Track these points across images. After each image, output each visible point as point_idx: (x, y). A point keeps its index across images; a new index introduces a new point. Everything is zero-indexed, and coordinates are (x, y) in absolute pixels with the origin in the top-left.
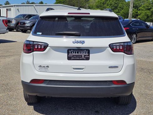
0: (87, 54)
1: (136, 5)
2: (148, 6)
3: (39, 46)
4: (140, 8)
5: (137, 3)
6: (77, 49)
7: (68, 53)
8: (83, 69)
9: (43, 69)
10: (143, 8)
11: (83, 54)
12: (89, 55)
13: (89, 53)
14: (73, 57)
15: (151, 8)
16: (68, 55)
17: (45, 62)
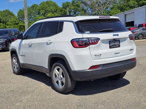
0: (119, 43)
1: (4, 21)
2: (15, 21)
3: (93, 41)
4: (8, 23)
5: (4, 18)
6: (113, 40)
7: (110, 44)
8: (119, 53)
9: (98, 57)
10: (11, 23)
11: (117, 43)
12: (120, 44)
13: (119, 42)
14: (112, 46)
15: (18, 23)
16: (110, 45)
17: (98, 52)
